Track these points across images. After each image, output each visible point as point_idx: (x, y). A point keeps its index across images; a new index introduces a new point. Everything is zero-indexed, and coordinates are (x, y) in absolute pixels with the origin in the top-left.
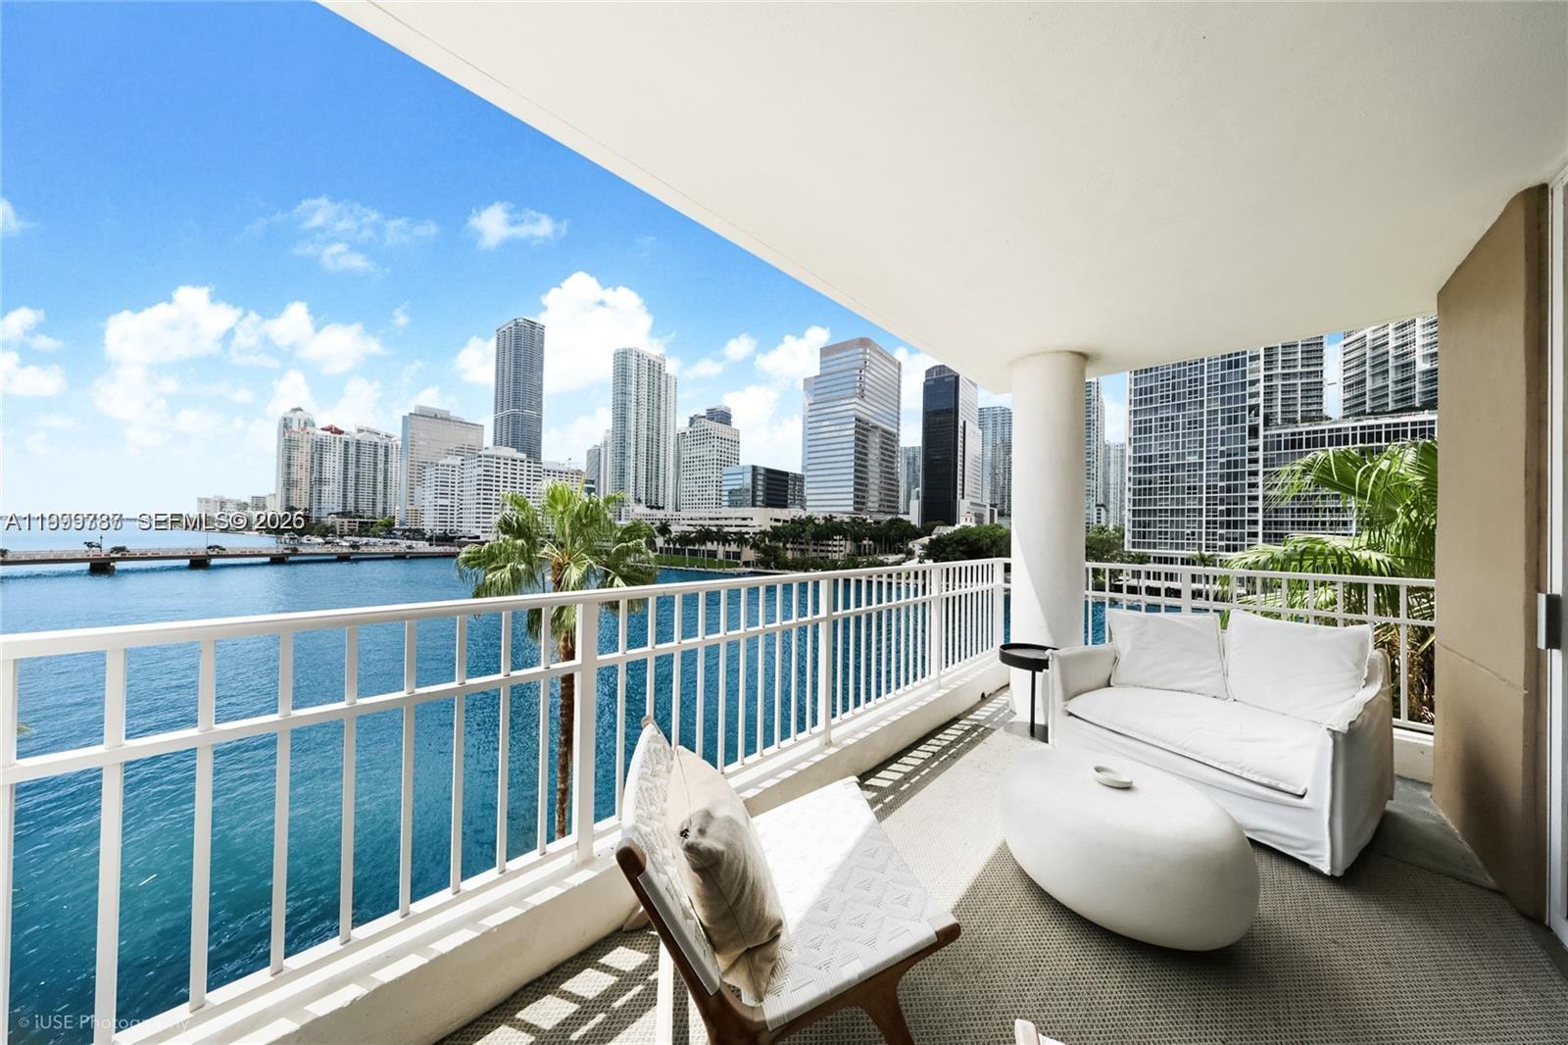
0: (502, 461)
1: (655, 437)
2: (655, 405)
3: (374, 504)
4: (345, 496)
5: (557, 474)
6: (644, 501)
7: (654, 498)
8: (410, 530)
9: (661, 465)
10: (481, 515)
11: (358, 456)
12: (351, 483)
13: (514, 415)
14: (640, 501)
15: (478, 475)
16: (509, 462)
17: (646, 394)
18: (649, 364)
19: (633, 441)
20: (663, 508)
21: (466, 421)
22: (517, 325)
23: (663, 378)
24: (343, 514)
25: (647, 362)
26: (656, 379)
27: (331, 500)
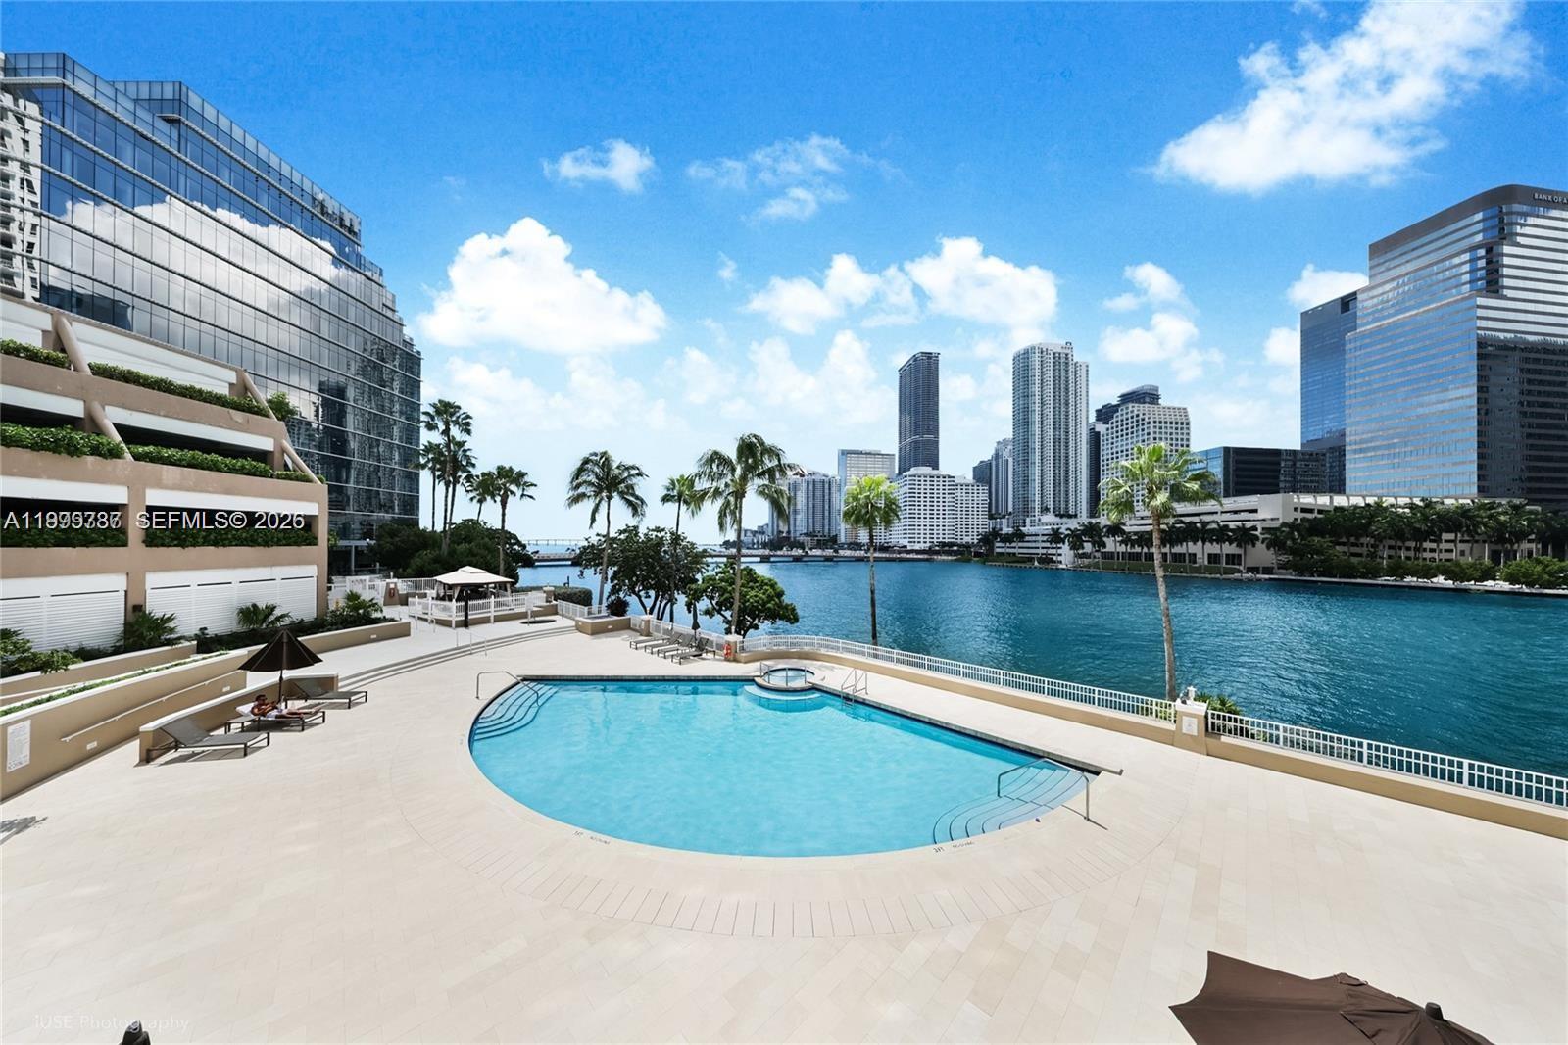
0: (922, 479)
1: (1063, 437)
2: (1063, 401)
3: (823, 527)
4: (808, 521)
5: (964, 487)
6: (1051, 510)
7: (1063, 506)
8: (851, 543)
9: (1072, 467)
10: (908, 528)
11: (814, 491)
12: (811, 511)
13: (916, 442)
14: (1047, 509)
15: (906, 493)
16: (928, 479)
17: (1051, 391)
18: (1054, 358)
19: (1037, 446)
20: (1076, 516)
21: (883, 452)
22: (916, 360)
23: (1071, 368)
24: (807, 535)
25: (1051, 356)
26: (1063, 371)
27: (800, 524)
